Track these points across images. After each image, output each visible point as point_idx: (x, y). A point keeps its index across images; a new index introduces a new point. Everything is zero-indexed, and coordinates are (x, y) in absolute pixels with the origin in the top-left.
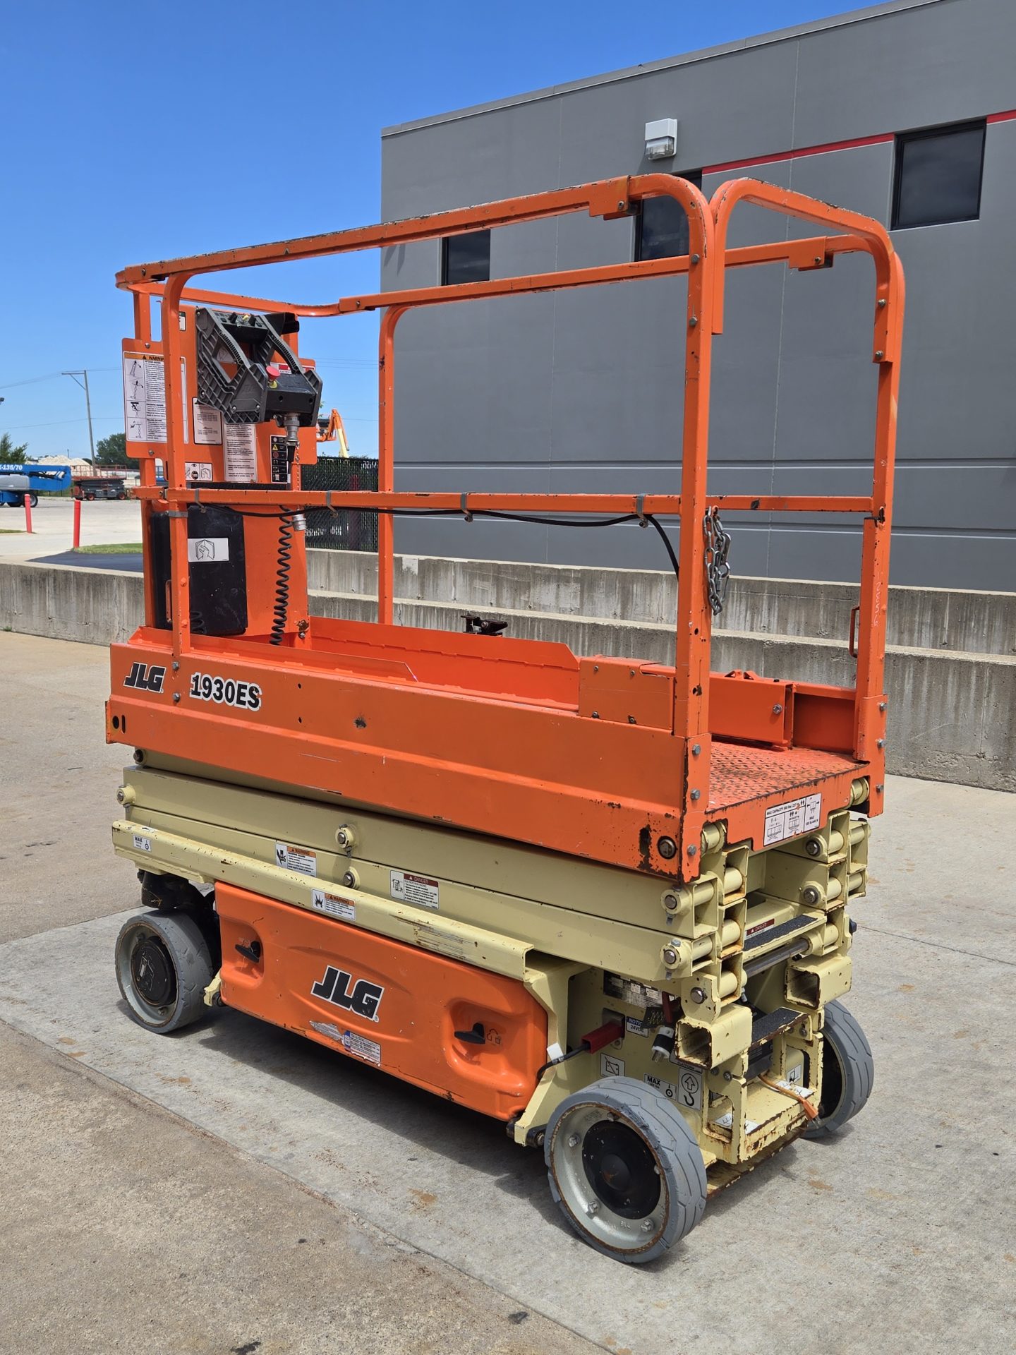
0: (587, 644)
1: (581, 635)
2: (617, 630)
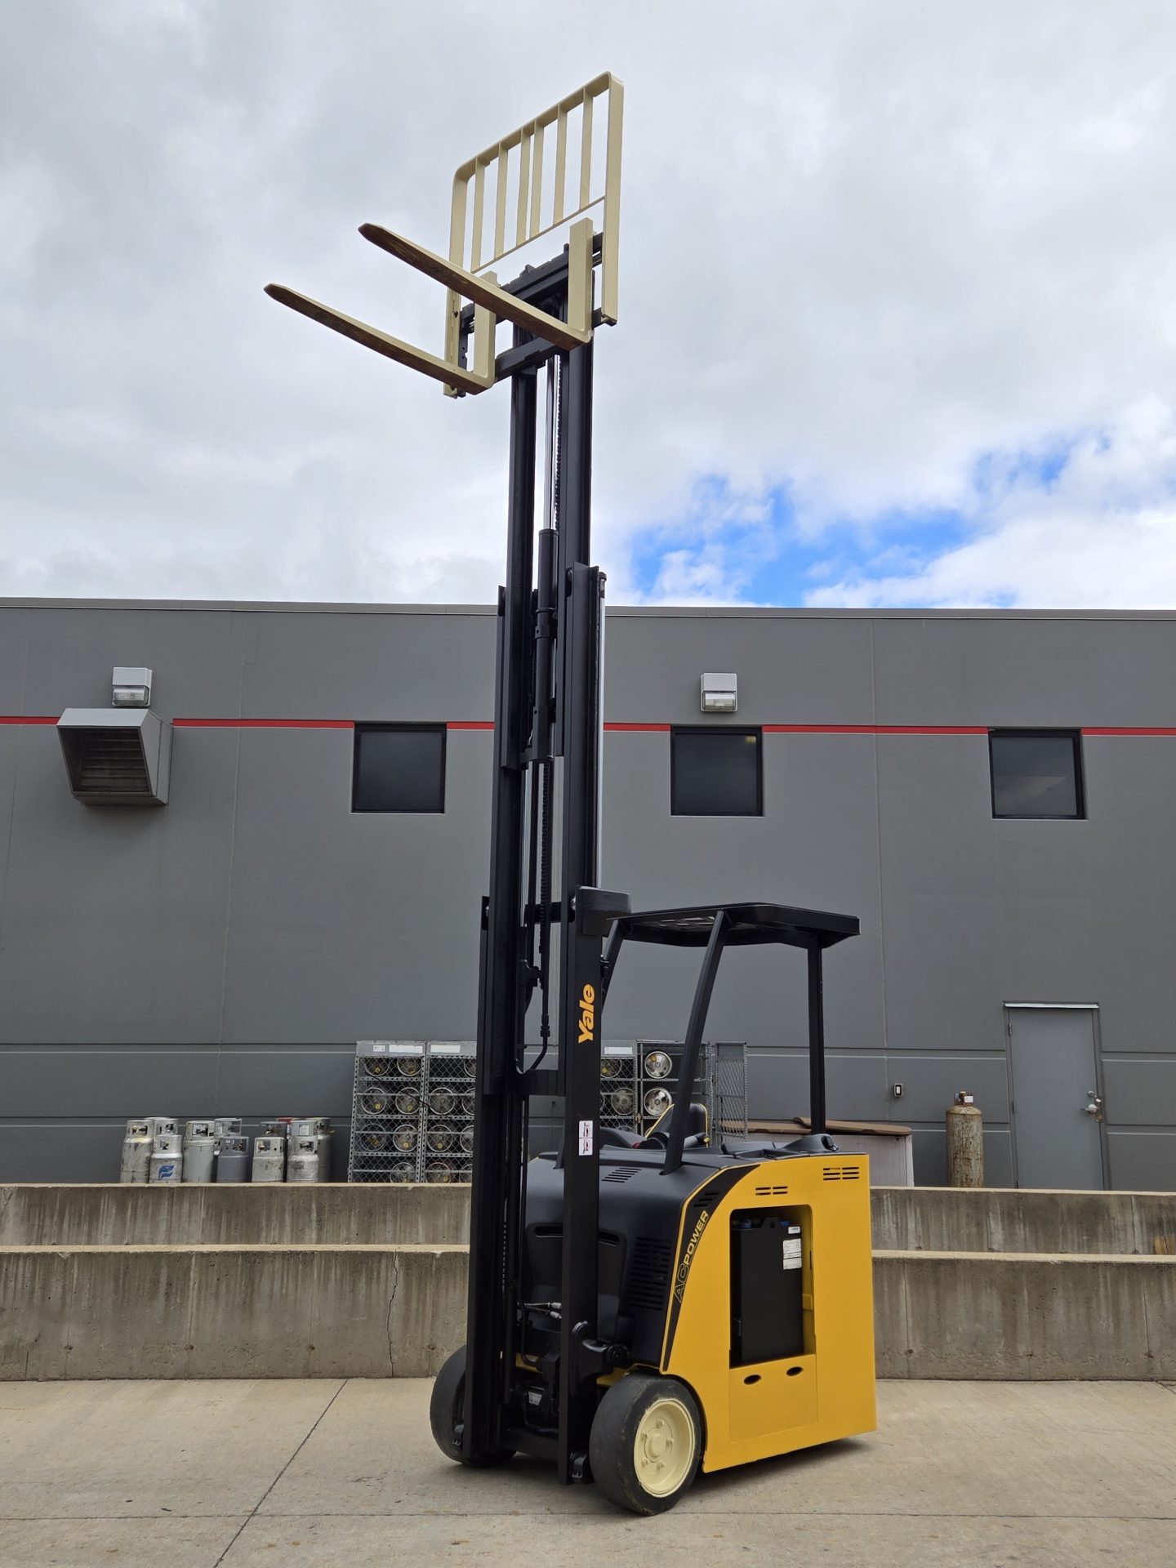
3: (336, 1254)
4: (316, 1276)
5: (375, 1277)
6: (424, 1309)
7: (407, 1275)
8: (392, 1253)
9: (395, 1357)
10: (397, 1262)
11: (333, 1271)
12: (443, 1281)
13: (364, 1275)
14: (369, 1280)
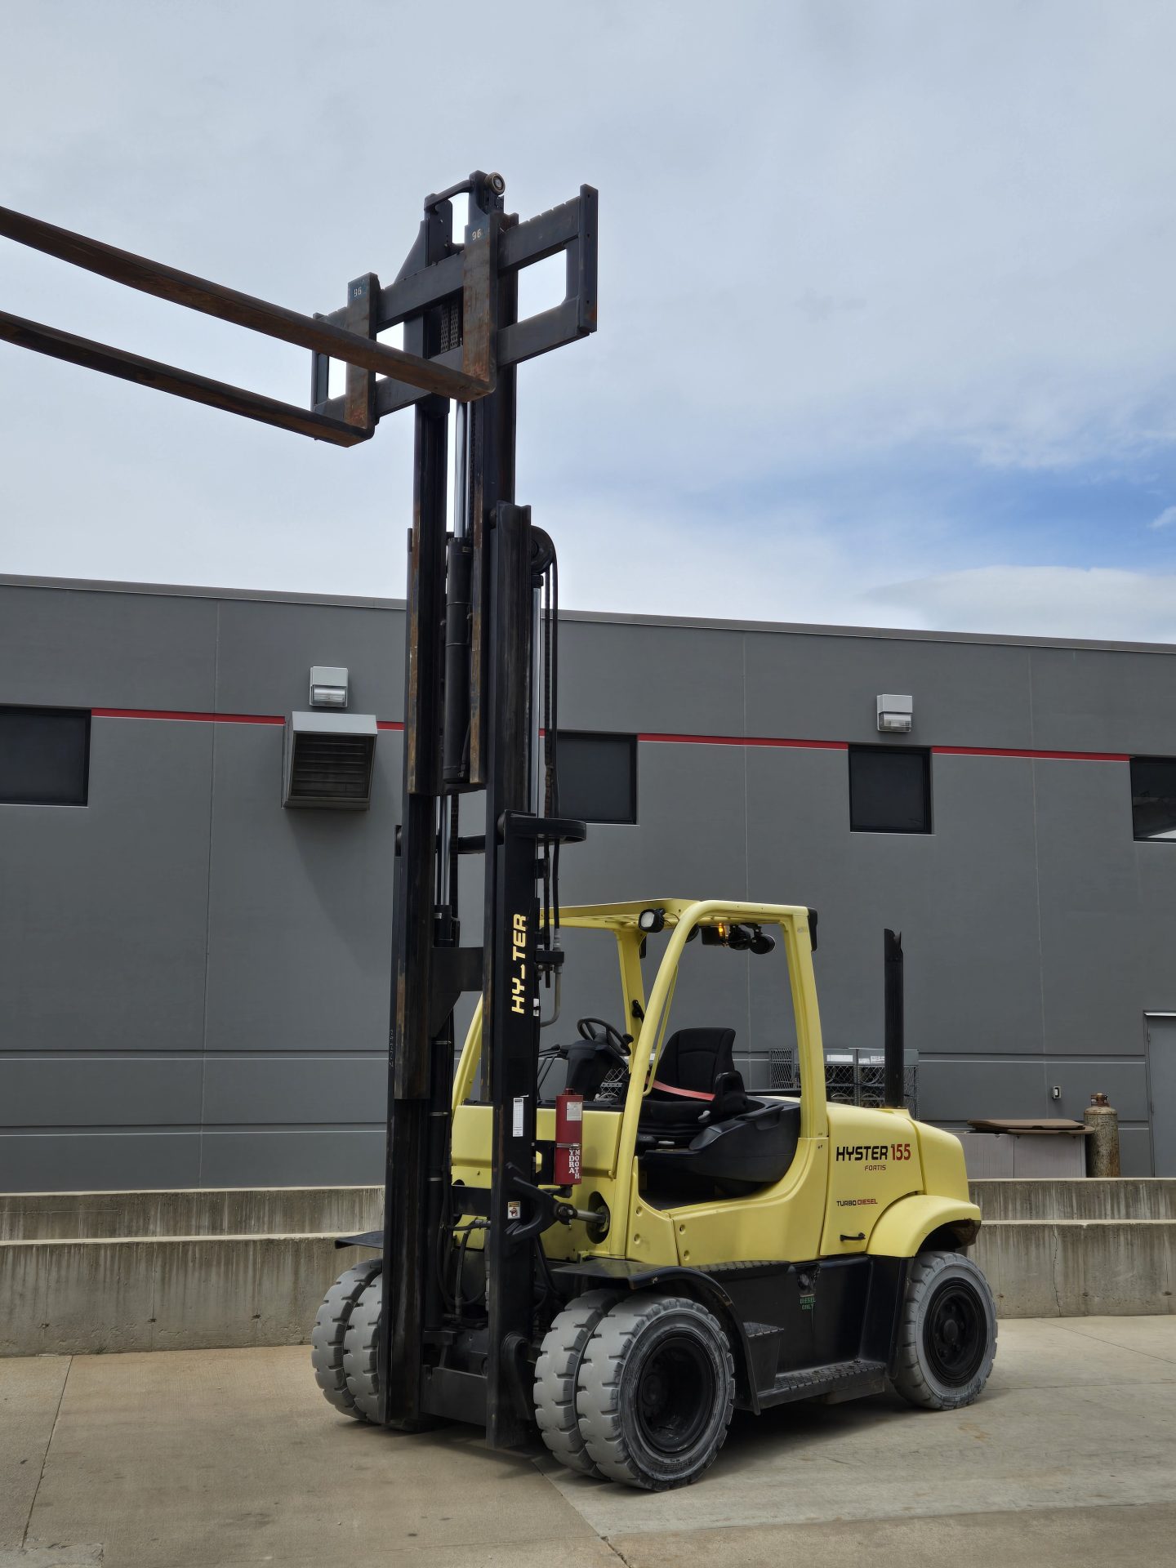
0: (259, 1260)
1: (251, 1253)
2: (296, 1242)
3: (1013, 1226)
4: (999, 1241)
5: (1041, 1243)
6: (1078, 1266)
7: (1064, 1242)
8: (1052, 1226)
9: (1061, 1303)
10: (1056, 1232)
11: (1012, 1239)
12: (1089, 1247)
13: (1033, 1241)
14: (1038, 1246)
